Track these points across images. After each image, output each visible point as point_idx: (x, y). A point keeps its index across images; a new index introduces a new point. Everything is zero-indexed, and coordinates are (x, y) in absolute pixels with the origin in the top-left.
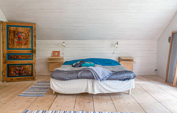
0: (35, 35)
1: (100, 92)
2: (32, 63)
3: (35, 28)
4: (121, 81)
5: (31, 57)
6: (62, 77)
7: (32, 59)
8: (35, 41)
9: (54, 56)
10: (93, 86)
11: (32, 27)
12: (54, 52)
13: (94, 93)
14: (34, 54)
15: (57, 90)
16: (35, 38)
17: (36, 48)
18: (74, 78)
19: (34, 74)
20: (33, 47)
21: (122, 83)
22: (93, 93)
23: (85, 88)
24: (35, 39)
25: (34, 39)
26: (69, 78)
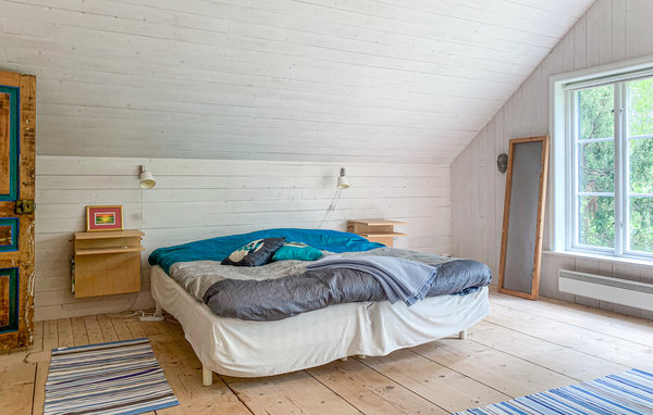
0: (33, 130)
1: (399, 344)
2: (13, 264)
3: (30, 98)
4: (457, 297)
5: (8, 235)
6: (274, 305)
7: (17, 247)
8: (33, 160)
9: (93, 226)
10: (375, 326)
11: (18, 90)
12: (93, 210)
13: (383, 351)
14: (23, 220)
15: (245, 363)
16: (33, 143)
17: (34, 191)
18: (317, 304)
19: (24, 319)
20: (22, 188)
21: (459, 302)
22: (380, 353)
23: (347, 340)
24: (33, 150)
25: (23, 147)
26: (301, 305)
